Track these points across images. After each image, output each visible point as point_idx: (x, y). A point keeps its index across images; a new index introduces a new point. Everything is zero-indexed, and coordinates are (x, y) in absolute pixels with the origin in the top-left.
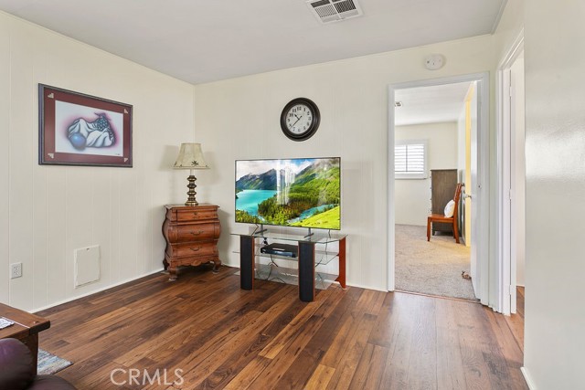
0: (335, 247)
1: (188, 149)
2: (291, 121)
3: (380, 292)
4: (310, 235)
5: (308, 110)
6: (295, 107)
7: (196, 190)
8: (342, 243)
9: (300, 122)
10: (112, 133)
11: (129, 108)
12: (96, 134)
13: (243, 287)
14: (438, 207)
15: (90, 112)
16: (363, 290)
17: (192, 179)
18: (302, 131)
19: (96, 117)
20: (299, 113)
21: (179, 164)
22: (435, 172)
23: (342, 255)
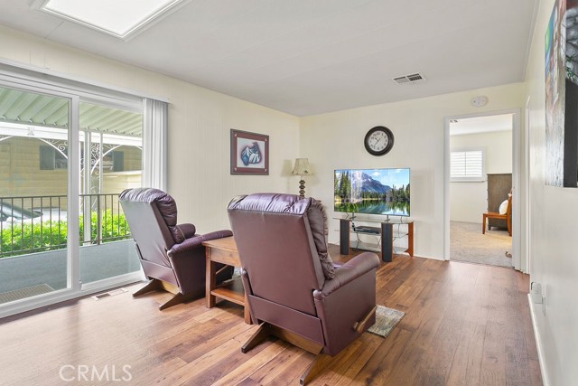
0: (405, 229)
1: (301, 162)
2: (372, 142)
3: (438, 261)
4: (388, 220)
5: (385, 134)
6: (375, 133)
7: (305, 189)
8: (411, 226)
9: (379, 142)
10: (260, 154)
11: (268, 137)
12: (253, 155)
13: (342, 253)
14: (493, 206)
15: (250, 142)
16: (426, 259)
17: (302, 182)
18: (381, 150)
19: (252, 145)
20: (379, 137)
21: (295, 172)
22: (490, 176)
23: (410, 235)
